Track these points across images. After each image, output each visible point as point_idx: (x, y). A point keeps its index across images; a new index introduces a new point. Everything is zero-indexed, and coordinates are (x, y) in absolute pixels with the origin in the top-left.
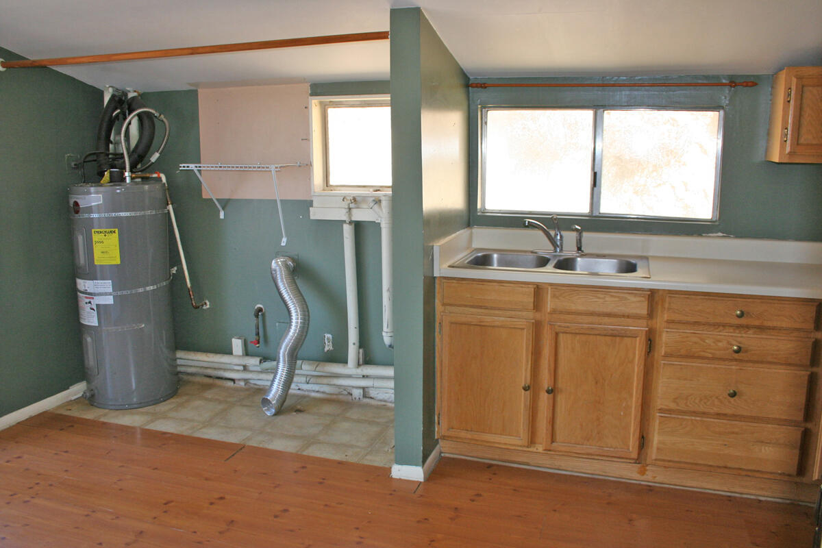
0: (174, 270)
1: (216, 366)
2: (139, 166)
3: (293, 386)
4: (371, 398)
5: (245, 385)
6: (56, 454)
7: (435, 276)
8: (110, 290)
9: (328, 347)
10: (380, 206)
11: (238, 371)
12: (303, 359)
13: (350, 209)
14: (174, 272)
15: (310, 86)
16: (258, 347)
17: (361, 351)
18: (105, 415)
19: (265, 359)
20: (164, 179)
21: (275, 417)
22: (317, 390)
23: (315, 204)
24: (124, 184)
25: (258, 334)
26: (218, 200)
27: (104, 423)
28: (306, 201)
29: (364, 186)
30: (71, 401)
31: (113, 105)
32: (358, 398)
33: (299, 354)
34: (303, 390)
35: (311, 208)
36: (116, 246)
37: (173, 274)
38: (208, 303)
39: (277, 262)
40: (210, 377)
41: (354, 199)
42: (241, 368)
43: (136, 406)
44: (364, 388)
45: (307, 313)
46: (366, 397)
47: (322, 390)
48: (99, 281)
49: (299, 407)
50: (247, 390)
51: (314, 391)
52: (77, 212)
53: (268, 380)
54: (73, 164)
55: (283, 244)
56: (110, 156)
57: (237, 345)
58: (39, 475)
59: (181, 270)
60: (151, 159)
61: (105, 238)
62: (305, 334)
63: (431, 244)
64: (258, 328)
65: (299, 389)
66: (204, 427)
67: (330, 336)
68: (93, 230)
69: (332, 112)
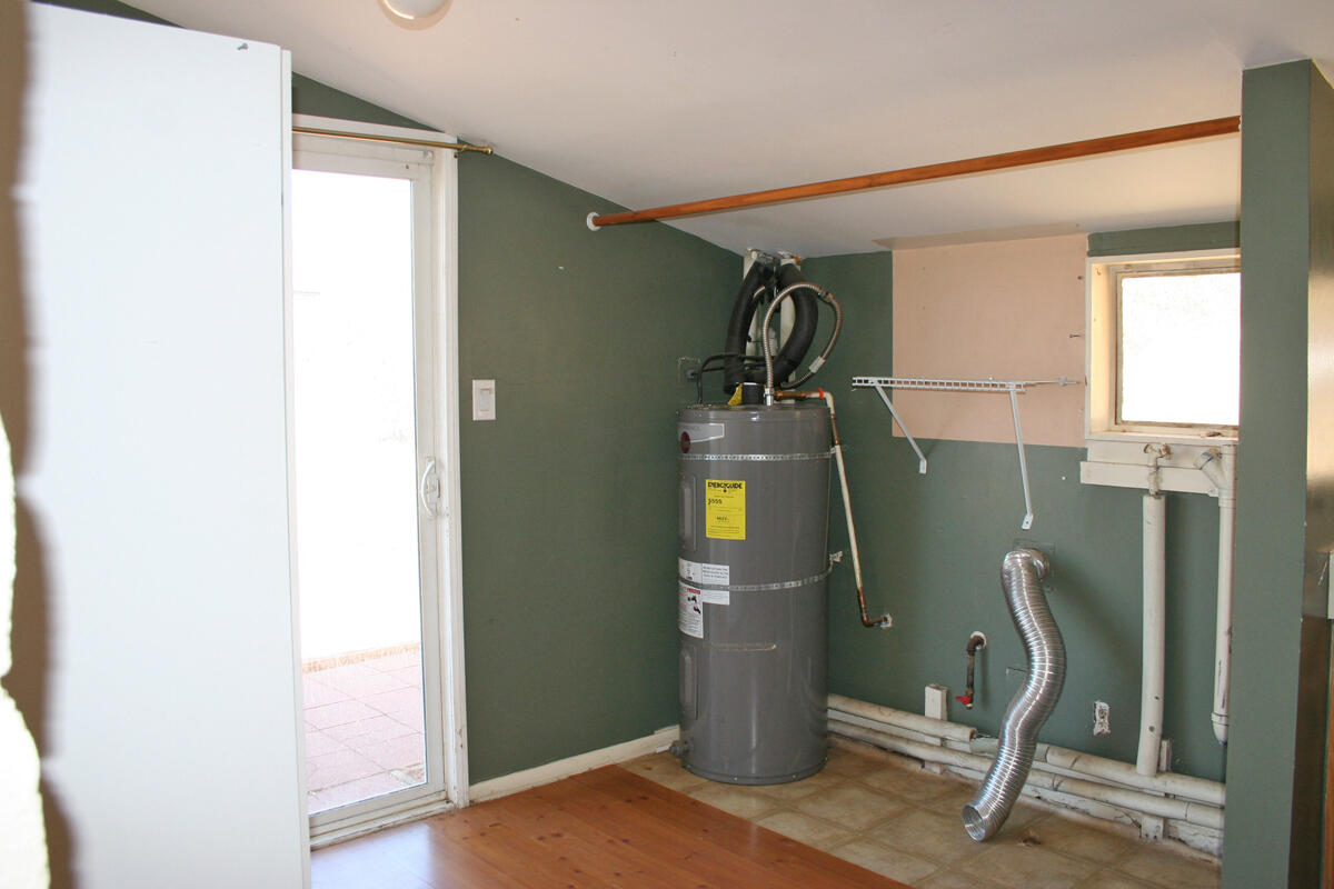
0: (837, 557)
1: (895, 731)
2: (792, 378)
3: (1026, 789)
4: (1180, 840)
5: (942, 773)
6: (610, 841)
7: (1330, 617)
8: (726, 582)
9: (1101, 726)
10: (1219, 464)
11: (931, 746)
12: (1051, 743)
13: (1158, 468)
14: (838, 560)
15: (1089, 237)
16: (970, 708)
17: (1165, 743)
18: (699, 788)
19: (980, 731)
20: (830, 402)
21: (983, 845)
22: (1072, 805)
23: (1090, 456)
24: (763, 407)
25: (971, 685)
26: (915, 439)
27: (695, 803)
28: (1073, 450)
29: (1189, 426)
30: (655, 754)
31: (755, 280)
32: (1151, 835)
33: (1040, 733)
34: (1045, 801)
35: (1082, 463)
36: (740, 510)
37: (834, 562)
38: (890, 619)
39: (1013, 559)
40: (882, 748)
41: (1167, 449)
42: (937, 742)
43: (752, 781)
44: (1166, 819)
45: (1062, 659)
46: (1170, 837)
47: (1082, 806)
48: (709, 566)
49: (1032, 833)
50: (944, 783)
51: (1066, 806)
52: (686, 450)
53: (981, 772)
54: (689, 373)
55: (1026, 526)
56: (746, 362)
57: (934, 699)
58: (577, 871)
59: (848, 557)
60: (810, 368)
61: (724, 494)
62: (1055, 698)
63: (1325, 550)
64: (973, 674)
65: (1039, 798)
66: (853, 841)
67: (1104, 705)
68: (707, 481)
69: (1130, 286)
